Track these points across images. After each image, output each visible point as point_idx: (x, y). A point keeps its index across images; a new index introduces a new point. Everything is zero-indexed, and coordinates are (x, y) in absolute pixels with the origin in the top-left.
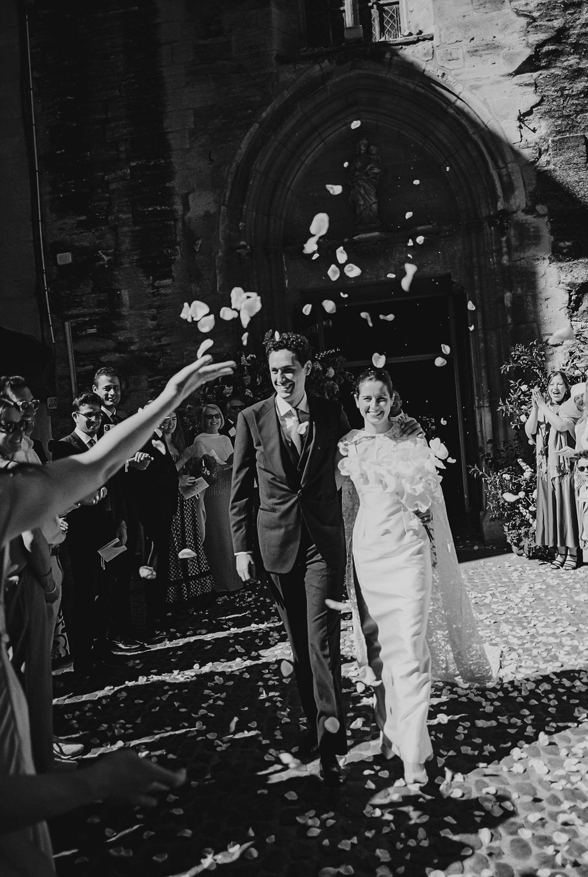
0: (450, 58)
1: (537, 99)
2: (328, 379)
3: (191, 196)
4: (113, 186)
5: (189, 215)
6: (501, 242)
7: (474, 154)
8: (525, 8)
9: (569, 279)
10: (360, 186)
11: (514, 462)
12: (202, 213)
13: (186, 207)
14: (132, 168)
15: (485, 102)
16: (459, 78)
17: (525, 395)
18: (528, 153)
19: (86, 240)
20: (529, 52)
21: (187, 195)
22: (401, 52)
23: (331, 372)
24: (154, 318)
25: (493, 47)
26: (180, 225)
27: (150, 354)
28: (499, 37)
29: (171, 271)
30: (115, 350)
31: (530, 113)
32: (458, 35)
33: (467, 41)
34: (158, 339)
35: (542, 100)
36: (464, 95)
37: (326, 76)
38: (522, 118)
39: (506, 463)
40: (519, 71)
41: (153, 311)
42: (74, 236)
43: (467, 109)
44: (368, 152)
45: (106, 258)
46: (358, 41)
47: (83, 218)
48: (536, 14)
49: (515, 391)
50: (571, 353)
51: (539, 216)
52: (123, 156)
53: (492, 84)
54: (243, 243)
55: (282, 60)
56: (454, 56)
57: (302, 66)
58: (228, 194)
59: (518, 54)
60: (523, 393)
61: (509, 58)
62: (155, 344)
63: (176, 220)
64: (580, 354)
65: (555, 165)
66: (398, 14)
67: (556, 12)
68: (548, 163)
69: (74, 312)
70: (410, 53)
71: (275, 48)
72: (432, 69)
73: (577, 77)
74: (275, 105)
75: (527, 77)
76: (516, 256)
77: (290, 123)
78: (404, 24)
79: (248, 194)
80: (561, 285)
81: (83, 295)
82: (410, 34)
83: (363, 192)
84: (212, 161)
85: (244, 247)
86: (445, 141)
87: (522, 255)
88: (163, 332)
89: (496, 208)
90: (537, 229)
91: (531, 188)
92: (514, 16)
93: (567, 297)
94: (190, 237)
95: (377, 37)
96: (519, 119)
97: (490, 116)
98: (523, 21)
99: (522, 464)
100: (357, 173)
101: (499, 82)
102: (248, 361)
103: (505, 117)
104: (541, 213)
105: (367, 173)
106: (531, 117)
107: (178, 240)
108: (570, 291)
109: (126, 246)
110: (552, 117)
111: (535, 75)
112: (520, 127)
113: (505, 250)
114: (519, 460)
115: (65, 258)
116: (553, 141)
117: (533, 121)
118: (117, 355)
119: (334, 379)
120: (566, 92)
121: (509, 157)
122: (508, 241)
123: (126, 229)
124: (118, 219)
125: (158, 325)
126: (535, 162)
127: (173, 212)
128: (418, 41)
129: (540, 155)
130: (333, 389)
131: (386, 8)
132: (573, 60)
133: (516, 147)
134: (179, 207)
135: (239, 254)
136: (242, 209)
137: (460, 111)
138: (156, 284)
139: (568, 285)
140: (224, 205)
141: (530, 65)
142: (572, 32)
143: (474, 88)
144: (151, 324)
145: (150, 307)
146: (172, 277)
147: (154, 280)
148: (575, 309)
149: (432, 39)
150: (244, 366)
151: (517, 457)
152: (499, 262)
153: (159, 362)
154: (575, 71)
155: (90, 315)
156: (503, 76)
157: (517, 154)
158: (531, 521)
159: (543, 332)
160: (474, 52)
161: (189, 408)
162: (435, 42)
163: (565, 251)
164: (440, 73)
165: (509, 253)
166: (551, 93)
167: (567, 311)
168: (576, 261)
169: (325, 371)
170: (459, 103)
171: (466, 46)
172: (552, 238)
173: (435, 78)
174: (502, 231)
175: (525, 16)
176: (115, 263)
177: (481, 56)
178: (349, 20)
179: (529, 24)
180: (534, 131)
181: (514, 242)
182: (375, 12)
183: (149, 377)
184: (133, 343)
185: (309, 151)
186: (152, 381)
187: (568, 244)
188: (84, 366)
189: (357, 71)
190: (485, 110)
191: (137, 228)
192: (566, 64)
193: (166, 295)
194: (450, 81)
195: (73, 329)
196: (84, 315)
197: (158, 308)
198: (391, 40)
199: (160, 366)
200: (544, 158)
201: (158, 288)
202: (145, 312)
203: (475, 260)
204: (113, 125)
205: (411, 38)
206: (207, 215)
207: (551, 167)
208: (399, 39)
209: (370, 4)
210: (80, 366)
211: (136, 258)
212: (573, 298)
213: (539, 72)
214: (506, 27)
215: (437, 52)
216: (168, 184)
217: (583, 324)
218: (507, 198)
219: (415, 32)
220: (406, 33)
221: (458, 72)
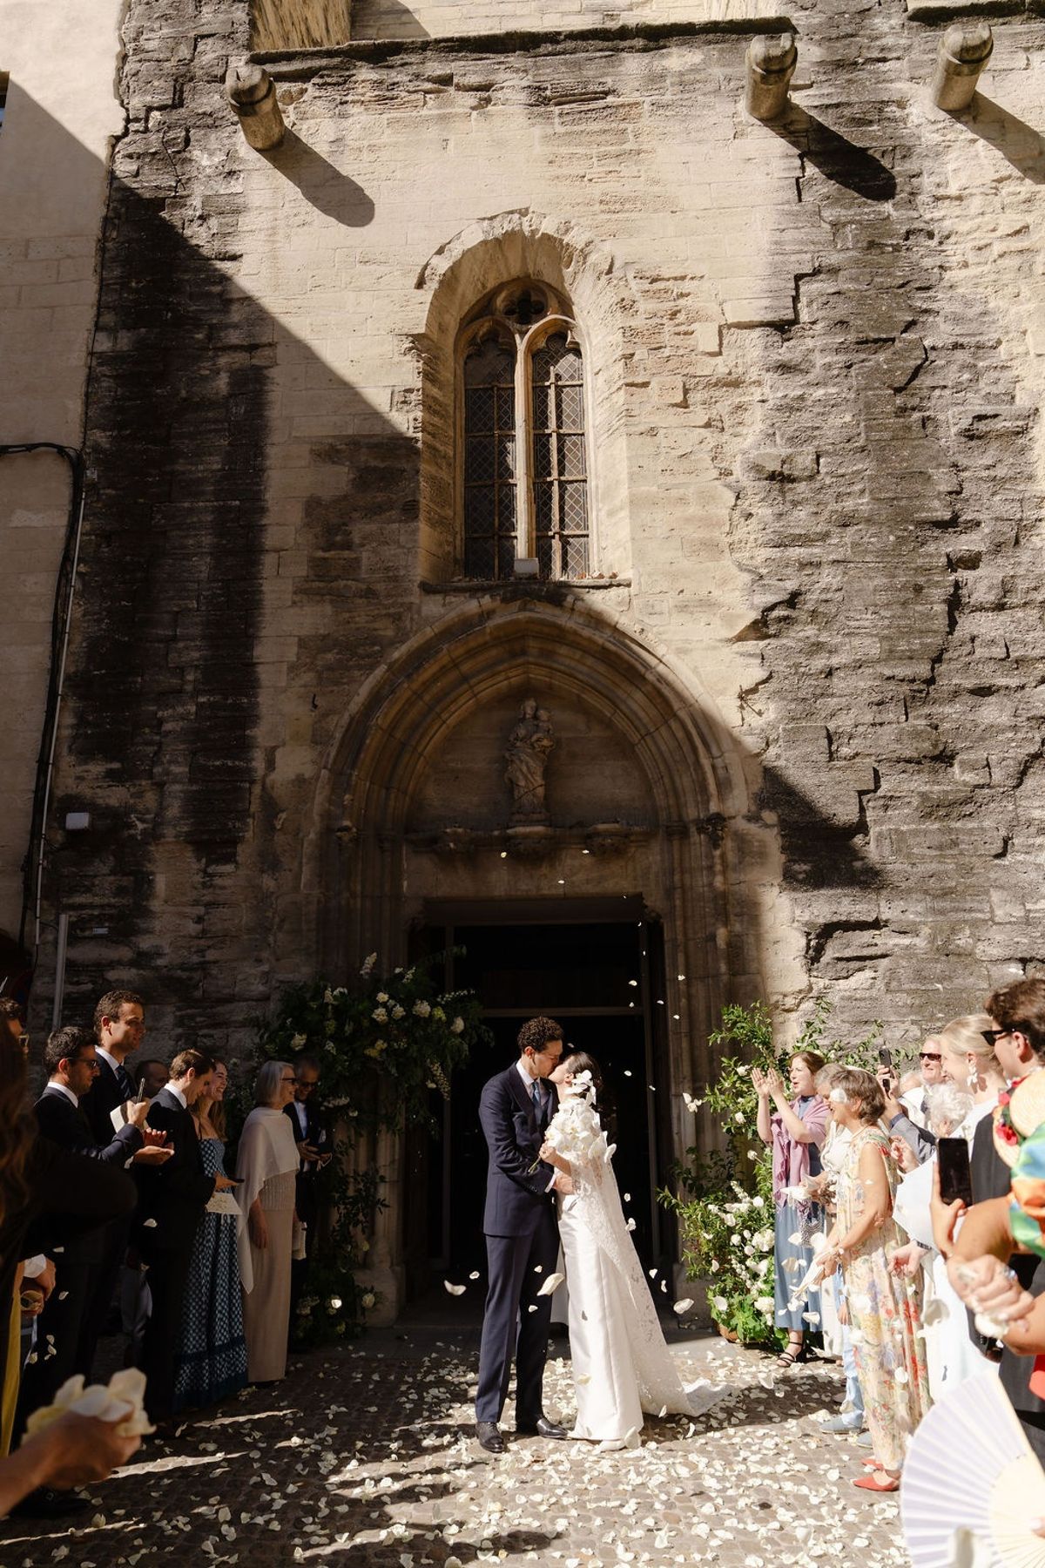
0: (650, 610)
1: (763, 675)
2: (453, 1034)
3: (279, 754)
4: (168, 727)
5: (273, 776)
6: (713, 857)
7: (680, 734)
8: (749, 562)
9: (806, 917)
10: (521, 761)
11: (726, 1186)
12: (293, 777)
13: (271, 765)
14: (200, 706)
15: (695, 670)
16: (664, 637)
17: (744, 1082)
18: (752, 743)
19: (115, 796)
20: (754, 615)
21: (274, 749)
22: (587, 597)
23: (459, 1024)
24: (199, 920)
25: (707, 604)
26: (257, 789)
27: (184, 975)
28: (716, 593)
29: (235, 854)
30: (132, 964)
31: (754, 690)
32: (665, 586)
33: (674, 593)
34: (201, 952)
35: (770, 677)
36: (670, 658)
37: (486, 615)
38: (744, 696)
39: (713, 1186)
40: (740, 638)
41: (201, 910)
42: (98, 790)
43: (671, 677)
44: (535, 717)
45: (140, 826)
46: (532, 577)
47: (116, 765)
48: (763, 571)
49: (728, 1074)
50: (809, 1024)
51: (767, 826)
52: (189, 688)
53: (706, 649)
54: (347, 823)
55: (427, 589)
56: (657, 609)
57: (453, 599)
58: (333, 754)
59: (739, 616)
60: (740, 1078)
61: (728, 620)
62: (195, 959)
63: (252, 782)
64: (822, 1027)
65: (787, 760)
66: (586, 550)
67: (789, 571)
68: (778, 756)
69: (79, 899)
70: (598, 600)
71: (420, 570)
72: (627, 622)
73: (816, 652)
74: (413, 643)
75: (752, 646)
76: (733, 877)
77: (430, 670)
78: (594, 562)
79: (362, 756)
80: (796, 924)
81: (95, 876)
82: (601, 576)
83: (524, 769)
84: (315, 706)
85: (347, 829)
86: (642, 714)
87: (742, 877)
88: (210, 943)
89: (708, 809)
90: (763, 843)
91: (755, 788)
92: (734, 570)
93: (803, 942)
94: (271, 807)
95: (557, 575)
96: (741, 698)
97: (701, 689)
98: (746, 578)
99: (737, 1189)
100: (518, 744)
101: (715, 648)
102: (335, 997)
103: (722, 692)
104: (769, 822)
105: (532, 745)
106: (756, 696)
107: (252, 810)
108: (808, 934)
109: (174, 810)
110: (784, 699)
111: (762, 644)
112: (742, 707)
113: (718, 868)
114: (734, 1183)
115: (78, 820)
116: (784, 730)
117: (758, 701)
118: (134, 971)
119: (462, 1035)
120: (802, 670)
121: (726, 744)
122: (723, 856)
123: (177, 787)
124: (168, 773)
125: (203, 931)
126: (759, 755)
127: (249, 770)
128: (611, 586)
129: (768, 745)
130: (459, 1050)
131: (571, 540)
132: (810, 631)
133: (736, 732)
134: (259, 764)
135: (340, 838)
136: (351, 775)
137: (661, 678)
138: (210, 870)
139: (806, 924)
140: (325, 768)
141: (759, 628)
142: (808, 596)
143: (681, 652)
144: (193, 928)
145: (196, 903)
146: (236, 862)
147: (207, 865)
148: (815, 960)
149: (629, 585)
150: (327, 1004)
151: (730, 1177)
152: (711, 885)
153: (196, 987)
154: (813, 645)
155: (102, 906)
156: (721, 641)
157: (737, 743)
158: (748, 1283)
159: (769, 990)
160: (683, 608)
161: (235, 1064)
162: (633, 590)
163: (801, 877)
164: (637, 628)
165: (724, 872)
166: (782, 668)
167: (804, 961)
168: (815, 893)
169: (450, 1022)
170: (661, 668)
171: (671, 600)
172: (783, 858)
173: (630, 633)
174: (715, 842)
175: (749, 571)
176: (154, 835)
177: (692, 613)
178: (521, 548)
179: (754, 582)
180: (760, 713)
181: (732, 858)
182: (556, 544)
183: (179, 1009)
184: (160, 955)
185: (453, 708)
186: (181, 1016)
187: (805, 867)
188: (78, 983)
189: (528, 614)
190: (695, 680)
191: (194, 788)
192: (801, 634)
193: (223, 888)
194: (649, 639)
195: (72, 926)
196: (92, 906)
197: (208, 905)
198: (575, 580)
199: (198, 994)
200: (772, 751)
201: (211, 876)
202: (188, 910)
203: (677, 877)
204: (181, 645)
205: (602, 582)
206: (300, 781)
207: (781, 763)
208: (586, 582)
209: (551, 533)
210: (72, 984)
211: (186, 829)
212: (813, 943)
213: (767, 641)
214: (724, 582)
215: (635, 602)
216: (248, 732)
217: (827, 982)
218: (722, 797)
219: (607, 574)
220: (596, 574)
221: (661, 629)
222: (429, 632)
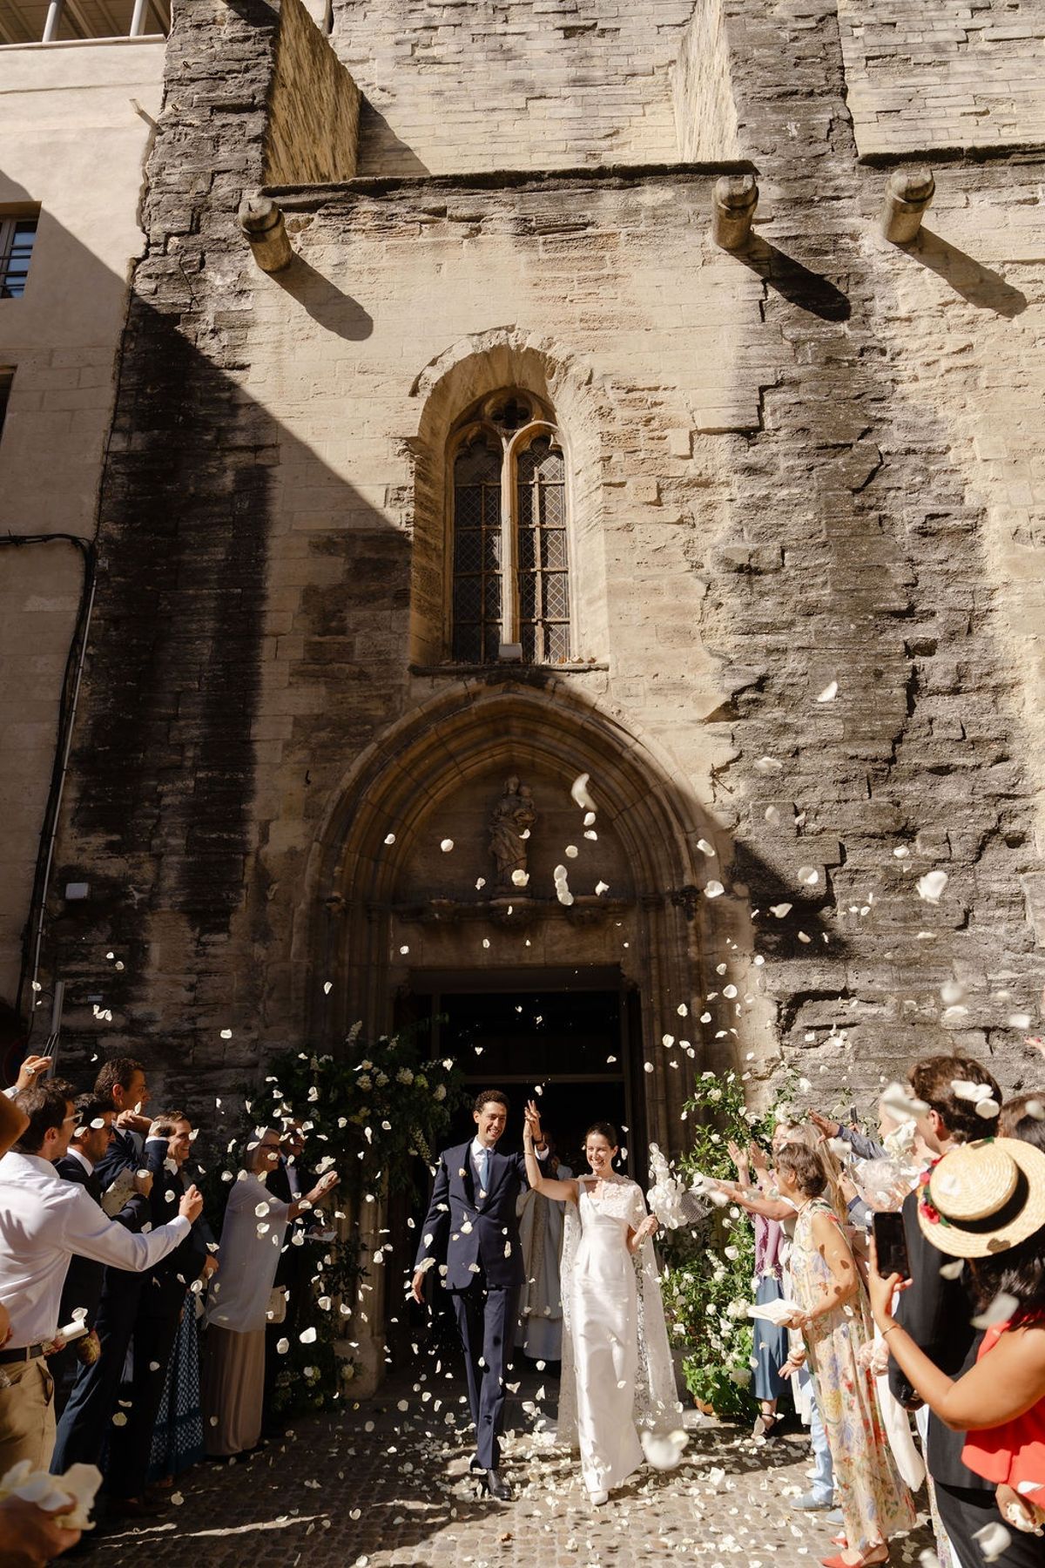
0: (627, 693)
1: (731, 753)
2: (435, 1101)
3: (272, 826)
4: (167, 801)
5: (266, 849)
6: (687, 928)
7: (655, 810)
8: (720, 648)
9: (777, 987)
10: (504, 835)
11: (701, 1254)
12: (285, 849)
13: (264, 838)
14: (198, 781)
15: (669, 750)
16: (640, 718)
17: (717, 1150)
18: (723, 818)
19: (114, 867)
20: (724, 698)
21: (268, 822)
22: (567, 680)
23: (442, 1092)
24: (192, 988)
25: (681, 687)
26: (251, 861)
27: (175, 1042)
28: (689, 677)
29: (227, 924)
30: (126, 1030)
31: (725, 769)
32: (639, 669)
33: (649, 677)
34: (192, 1019)
35: (740, 756)
36: (646, 738)
37: (472, 696)
38: (715, 774)
39: (689, 1254)
40: (712, 719)
41: (193, 978)
42: (98, 861)
43: (646, 756)
44: (518, 793)
45: (137, 896)
46: (516, 661)
47: (116, 837)
48: (733, 657)
49: (702, 1142)
50: (780, 1092)
51: (739, 898)
52: (188, 764)
53: (678, 730)
54: (336, 894)
55: (416, 671)
56: (633, 692)
57: (441, 682)
58: (324, 827)
59: (712, 699)
60: (714, 1145)
61: (701, 702)
62: (187, 1026)
63: (247, 854)
64: (793, 1094)
65: (757, 835)
66: (567, 636)
67: (757, 656)
68: (749, 832)
69: (75, 967)
70: (577, 683)
71: (410, 654)
72: (604, 704)
73: (784, 733)
74: (403, 722)
75: (723, 726)
76: (706, 948)
77: (418, 748)
78: (574, 648)
79: (352, 829)
80: (767, 994)
81: (92, 945)
82: (581, 661)
83: (507, 843)
84: (308, 782)
85: (336, 900)
86: (619, 791)
87: (715, 949)
88: (201, 1010)
89: (682, 882)
90: (735, 915)
91: (727, 862)
92: (706, 655)
93: (775, 1011)
94: (263, 878)
95: (540, 659)
96: (713, 775)
97: (675, 768)
98: (717, 662)
99: (712, 1258)
100: (502, 818)
101: (688, 729)
102: (320, 1064)
103: (694, 771)
104: (740, 894)
105: (514, 819)
106: (727, 774)
107: (245, 881)
108: (779, 1003)
109: (170, 881)
110: (754, 777)
111: (732, 724)
112: (713, 785)
113: (692, 938)
114: (708, 1252)
115: (78, 890)
116: (754, 806)
117: (729, 780)
118: (126, 1038)
119: (444, 1102)
120: (771, 749)
121: (699, 820)
122: (697, 927)
123: (175, 859)
124: (166, 845)
125: (195, 999)
126: (730, 830)
127: (244, 843)
128: (590, 670)
129: (738, 820)
130: (441, 1117)
131: (553, 627)
132: (778, 713)
133: (708, 808)
134: (253, 836)
135: (329, 909)
136: (341, 848)
137: (637, 757)
138: (203, 939)
139: (777, 993)
140: (316, 840)
141: (729, 710)
142: (776, 680)
143: (656, 732)
144: (185, 996)
145: (189, 971)
146: (229, 931)
147: (201, 935)
148: (786, 1028)
149: (607, 669)
150: (313, 1071)
151: (705, 1246)
152: (685, 954)
153: (187, 1054)
154: (781, 726)
155: (98, 974)
156: (693, 722)
157: (709, 818)
159: (742, 1058)
160: (657, 691)
161: (222, 1131)
162: (611, 673)
163: (771, 947)
164: (615, 709)
165: (698, 943)
166: (751, 748)
167: (775, 1030)
168: (785, 963)
169: (433, 1089)
170: (637, 747)
171: (646, 683)
172: (754, 929)
173: (607, 714)
174: (689, 913)
175: (720, 656)
176: (150, 905)
177: (666, 695)
178: (506, 634)
179: (724, 666)
180: (731, 790)
181: (705, 929)
182: (539, 630)
183: (169, 1076)
184: (152, 1022)
185: (440, 784)
186: (172, 1083)
187: (776, 938)
188: (71, 1050)
189: (511, 696)
190: (670, 759)
191: (191, 859)
192: (769, 716)
193: (215, 956)
194: (626, 720)
195: (68, 993)
196: (87, 974)
197: (199, 973)
198: (556, 664)
199: (188, 1061)
200: (743, 826)
201: (205, 944)
202: (181, 978)
203: (653, 947)
204: (182, 723)
205: (581, 666)
206: (292, 853)
207: (752, 838)
208: (566, 666)
209: (534, 620)
210: (65, 1050)
211: (181, 899)
212: (784, 1012)
213: (737, 722)
214: (696, 666)
215: (612, 685)
216: (243, 806)
217: (798, 1051)
218: (695, 871)
219: (586, 659)
220: (576, 659)
221: (637, 711)
222: (419, 712)
